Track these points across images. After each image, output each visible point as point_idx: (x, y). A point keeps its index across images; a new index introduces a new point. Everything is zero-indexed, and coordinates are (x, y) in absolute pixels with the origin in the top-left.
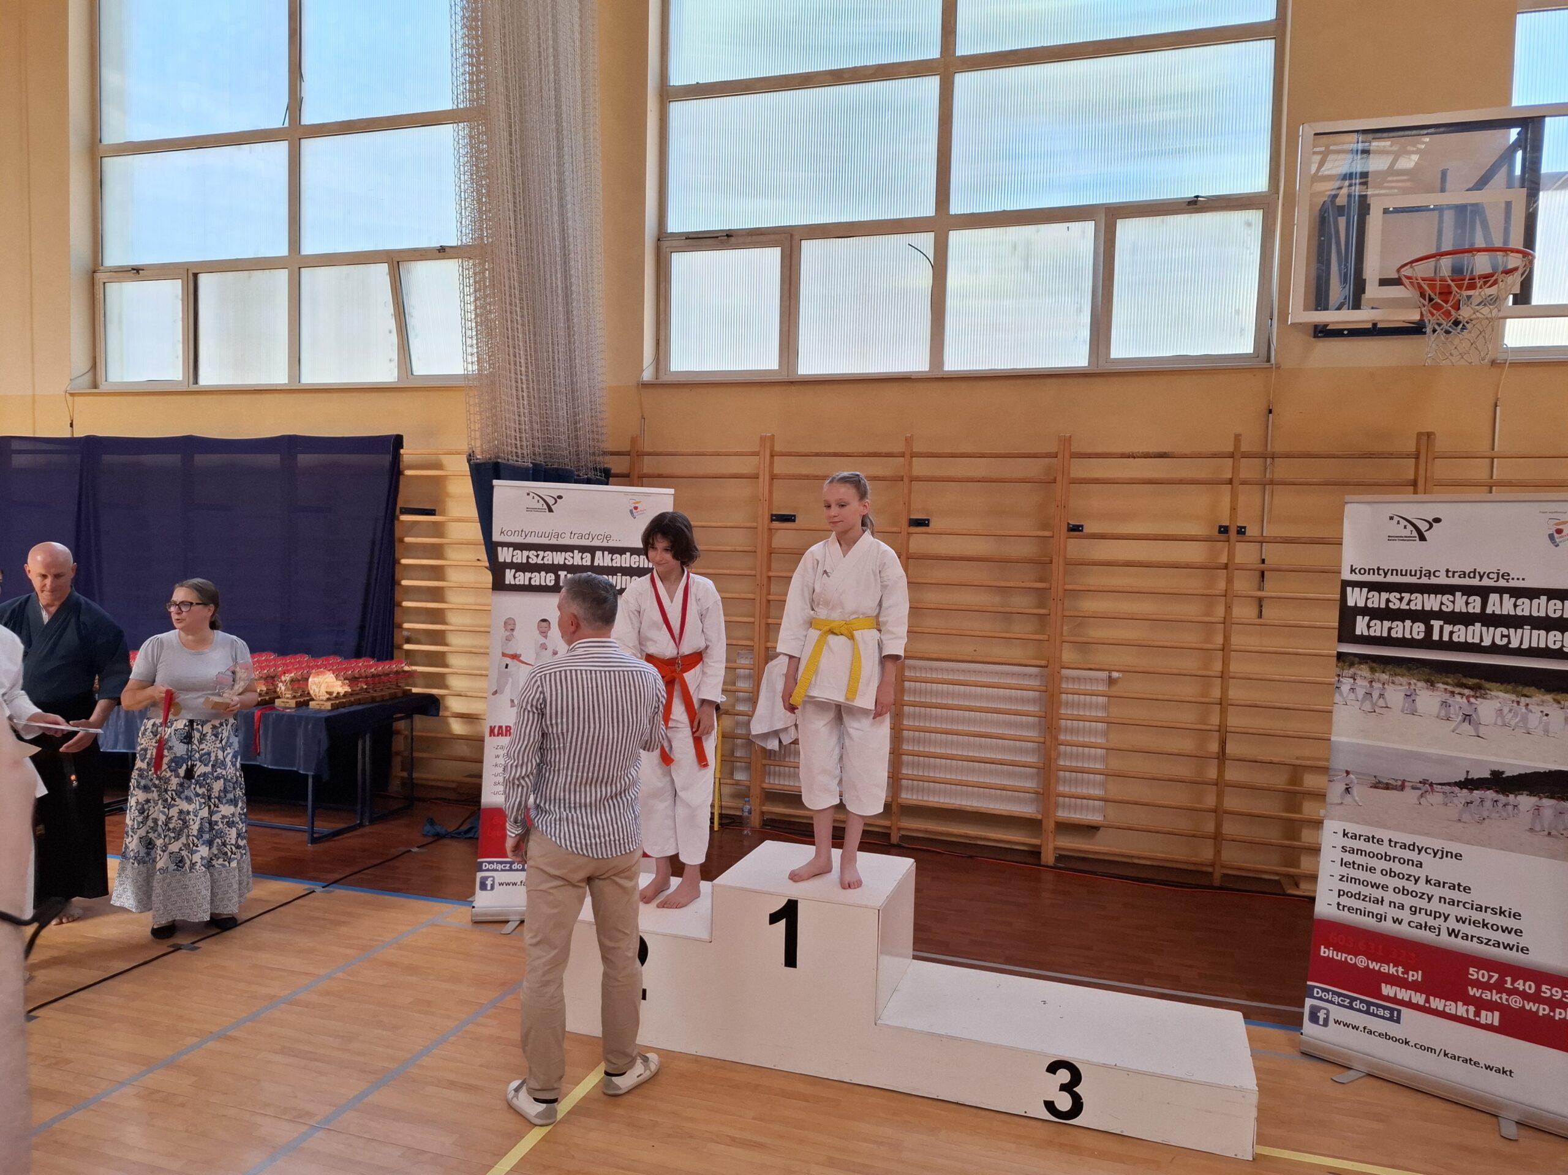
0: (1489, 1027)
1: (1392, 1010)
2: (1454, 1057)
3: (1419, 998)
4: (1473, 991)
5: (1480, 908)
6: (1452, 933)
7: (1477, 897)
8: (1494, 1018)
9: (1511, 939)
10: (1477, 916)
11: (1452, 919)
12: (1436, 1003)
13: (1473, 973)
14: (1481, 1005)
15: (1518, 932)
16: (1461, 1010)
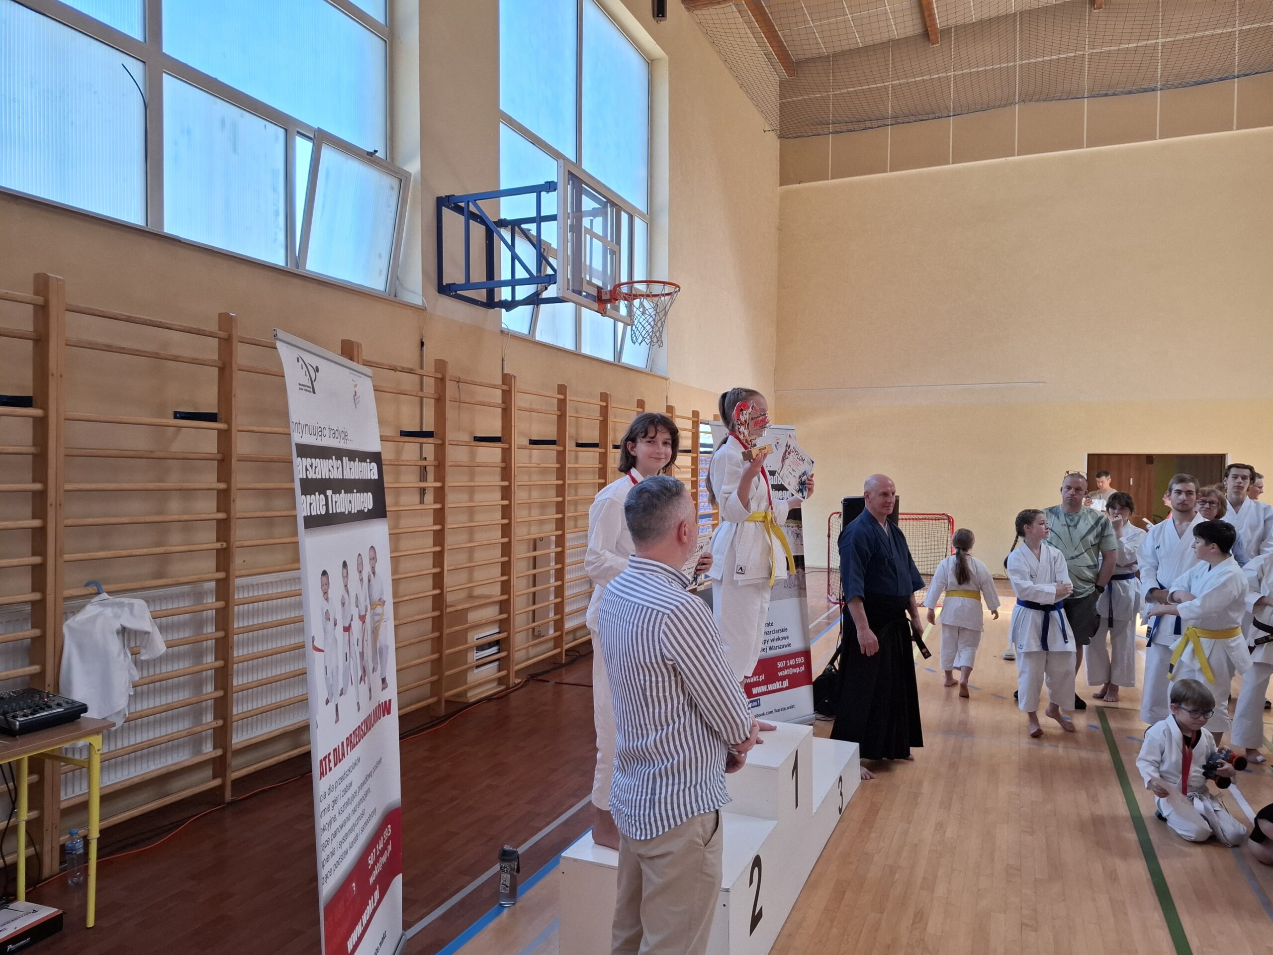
0: (787, 688)
1: (756, 700)
2: (779, 711)
3: (763, 689)
4: (780, 674)
5: (777, 632)
6: (771, 648)
7: (776, 627)
8: (786, 683)
9: (784, 642)
10: (776, 636)
11: (770, 641)
12: (771, 687)
13: (780, 665)
14: (782, 679)
15: (786, 638)
16: (777, 685)
